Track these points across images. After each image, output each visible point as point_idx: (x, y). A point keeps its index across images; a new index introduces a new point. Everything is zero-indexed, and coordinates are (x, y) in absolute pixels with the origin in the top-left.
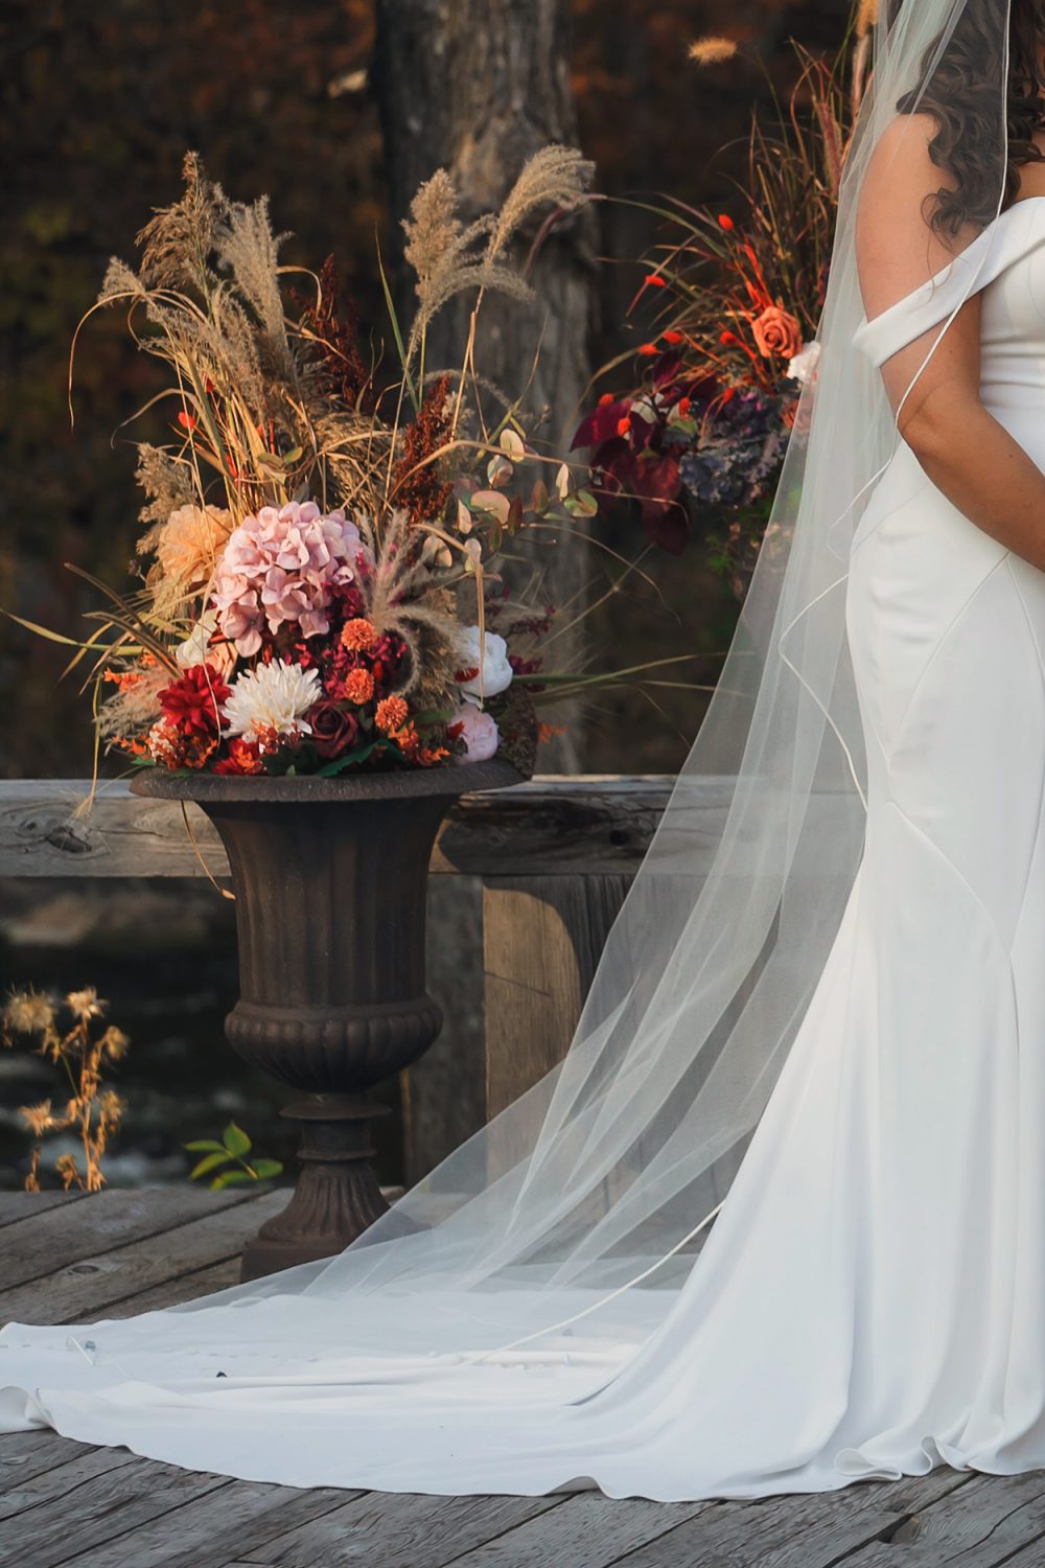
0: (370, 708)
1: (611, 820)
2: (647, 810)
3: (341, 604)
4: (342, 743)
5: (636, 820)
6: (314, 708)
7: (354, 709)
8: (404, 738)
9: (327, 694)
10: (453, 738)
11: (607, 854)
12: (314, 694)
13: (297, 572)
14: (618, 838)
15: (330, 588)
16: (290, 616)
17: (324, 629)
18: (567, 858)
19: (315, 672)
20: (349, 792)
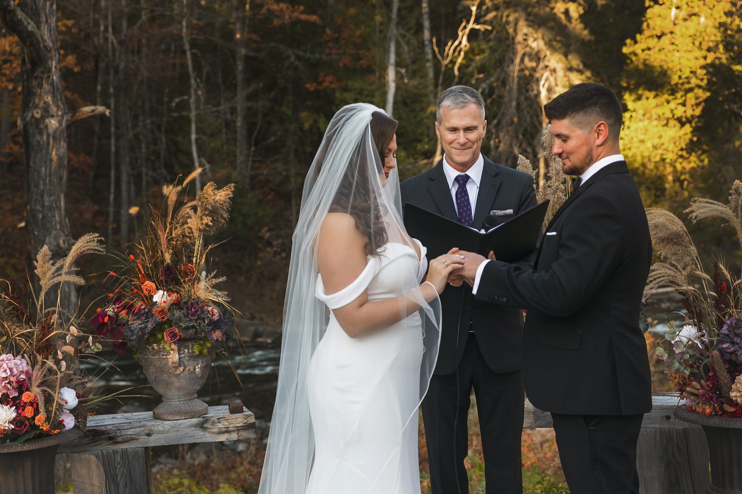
0: (33, 418)
1: (108, 433)
2: (119, 430)
3: (22, 387)
4: (25, 430)
5: (116, 433)
6: (14, 419)
7: (28, 419)
8: (45, 427)
9: (19, 415)
10: (61, 424)
11: (107, 443)
12: (14, 415)
13: (7, 377)
14: (110, 439)
15: (18, 382)
16: (5, 391)
17: (17, 394)
18: (96, 445)
19: (14, 407)
20: (27, 447)
